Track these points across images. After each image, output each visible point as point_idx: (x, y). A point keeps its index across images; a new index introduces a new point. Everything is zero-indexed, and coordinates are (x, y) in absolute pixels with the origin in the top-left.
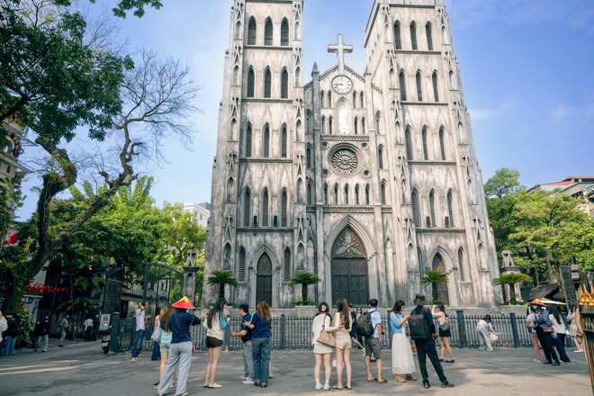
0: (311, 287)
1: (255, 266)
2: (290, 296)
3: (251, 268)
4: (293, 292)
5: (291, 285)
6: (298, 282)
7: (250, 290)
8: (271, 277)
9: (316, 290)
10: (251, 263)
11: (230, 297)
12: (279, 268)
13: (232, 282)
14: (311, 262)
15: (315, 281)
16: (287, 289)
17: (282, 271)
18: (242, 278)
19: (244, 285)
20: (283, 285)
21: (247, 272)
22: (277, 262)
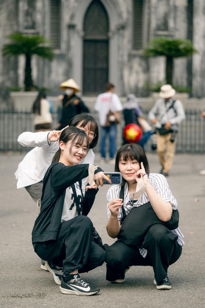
0: (179, 63)
1: (79, 22)
2: (142, 78)
3: (71, 27)
4: (147, 70)
5: (146, 58)
6: (157, 53)
7: (70, 64)
8: (106, 42)
9: (189, 68)
10: (72, 17)
11: (38, 77)
12: (123, 27)
13: (45, 54)
14: (182, 16)
15: (188, 52)
16: (137, 64)
17: (128, 33)
18: (57, 44)
19: (62, 57)
20: (131, 57)
21: (64, 33)
22: (120, 15)
